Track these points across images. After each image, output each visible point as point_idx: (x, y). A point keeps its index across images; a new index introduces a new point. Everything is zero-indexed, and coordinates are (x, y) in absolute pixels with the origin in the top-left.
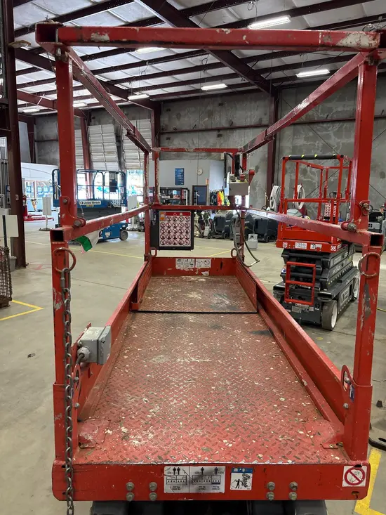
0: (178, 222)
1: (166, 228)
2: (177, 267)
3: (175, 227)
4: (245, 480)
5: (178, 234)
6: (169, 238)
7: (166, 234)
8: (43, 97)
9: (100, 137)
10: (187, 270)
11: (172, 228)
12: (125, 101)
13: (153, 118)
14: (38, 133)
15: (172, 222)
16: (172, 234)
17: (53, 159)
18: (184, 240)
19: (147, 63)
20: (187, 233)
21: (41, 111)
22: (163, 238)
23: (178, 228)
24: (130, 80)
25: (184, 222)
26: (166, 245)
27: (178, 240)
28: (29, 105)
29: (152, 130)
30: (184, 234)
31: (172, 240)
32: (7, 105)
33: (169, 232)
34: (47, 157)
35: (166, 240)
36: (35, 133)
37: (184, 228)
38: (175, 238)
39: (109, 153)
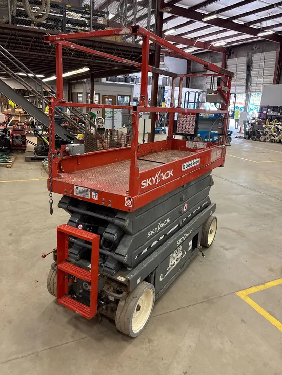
0: (188, 119)
1: (181, 122)
2: (187, 146)
3: (186, 122)
4: (96, 195)
5: (187, 126)
6: (182, 128)
7: (181, 125)
8: (198, 40)
9: (235, 67)
10: (192, 148)
11: (184, 122)
12: (256, 38)
13: (279, 50)
14: (193, 67)
15: (185, 118)
16: (184, 125)
17: (201, 85)
18: (191, 130)
19: (275, 6)
20: (193, 125)
21: (196, 51)
22: (179, 128)
23: (188, 122)
24: (261, 21)
25: (192, 119)
26: (180, 132)
27: (187, 129)
28: (188, 47)
29: (276, 60)
30: (191, 126)
31: (184, 129)
32: (155, 51)
33: (183, 125)
34: (196, 84)
35: (180, 129)
36: (192, 67)
37: (191, 122)
38: (186, 128)
39: (240, 79)
